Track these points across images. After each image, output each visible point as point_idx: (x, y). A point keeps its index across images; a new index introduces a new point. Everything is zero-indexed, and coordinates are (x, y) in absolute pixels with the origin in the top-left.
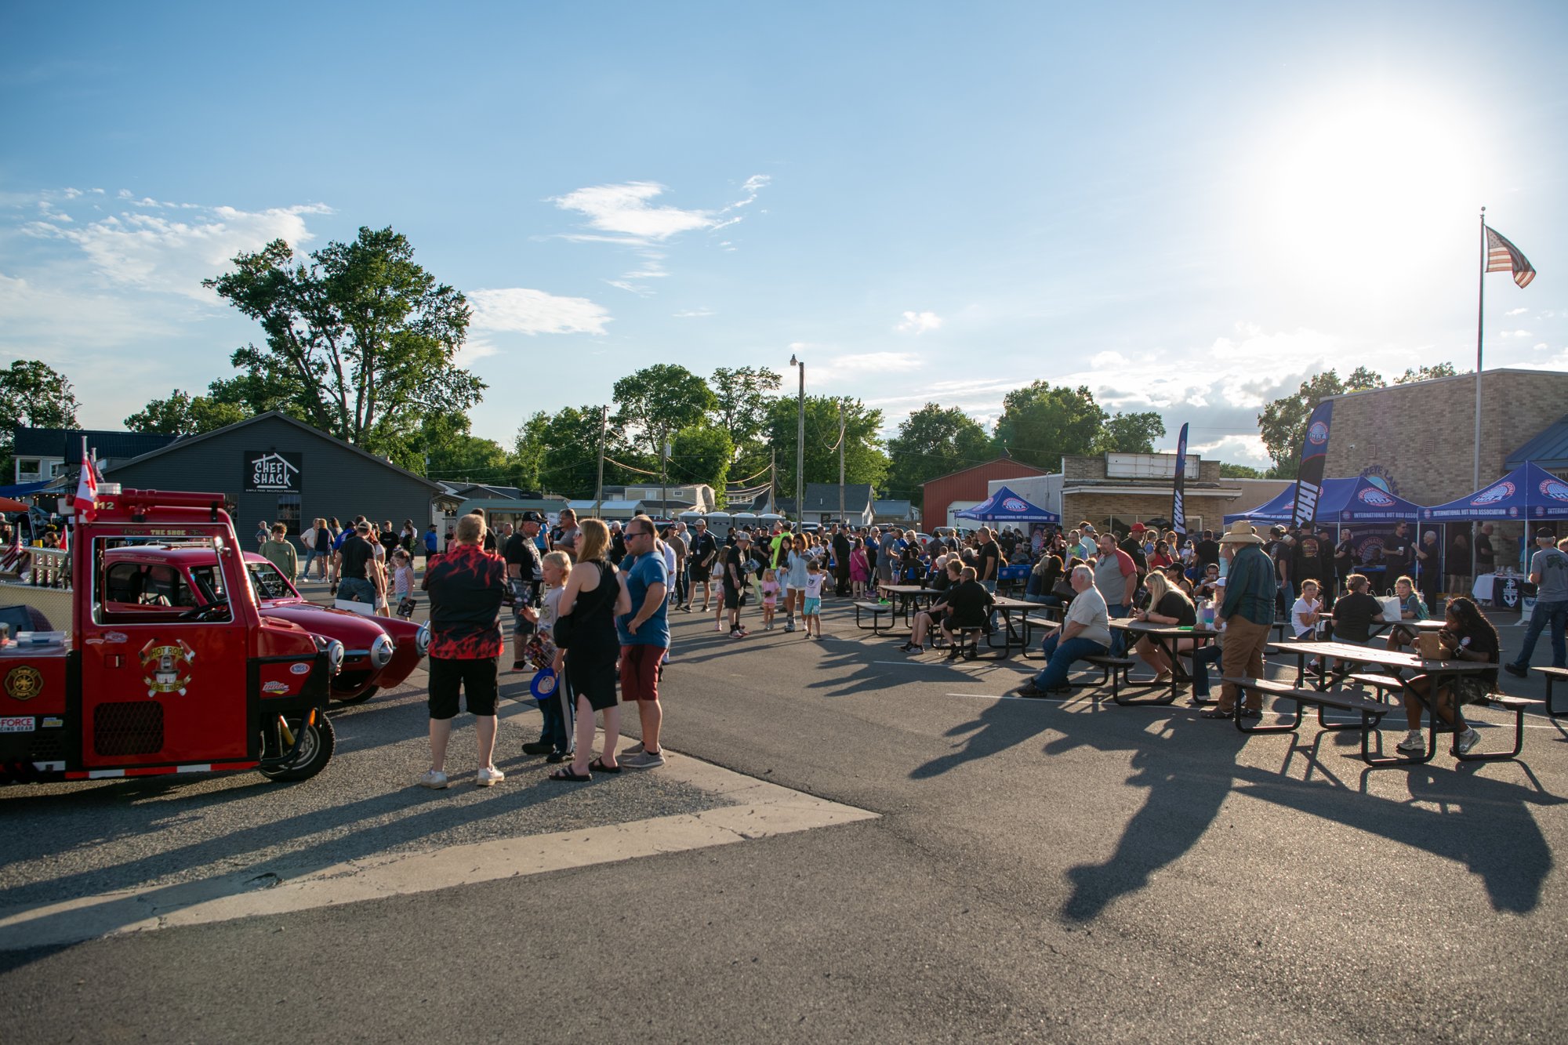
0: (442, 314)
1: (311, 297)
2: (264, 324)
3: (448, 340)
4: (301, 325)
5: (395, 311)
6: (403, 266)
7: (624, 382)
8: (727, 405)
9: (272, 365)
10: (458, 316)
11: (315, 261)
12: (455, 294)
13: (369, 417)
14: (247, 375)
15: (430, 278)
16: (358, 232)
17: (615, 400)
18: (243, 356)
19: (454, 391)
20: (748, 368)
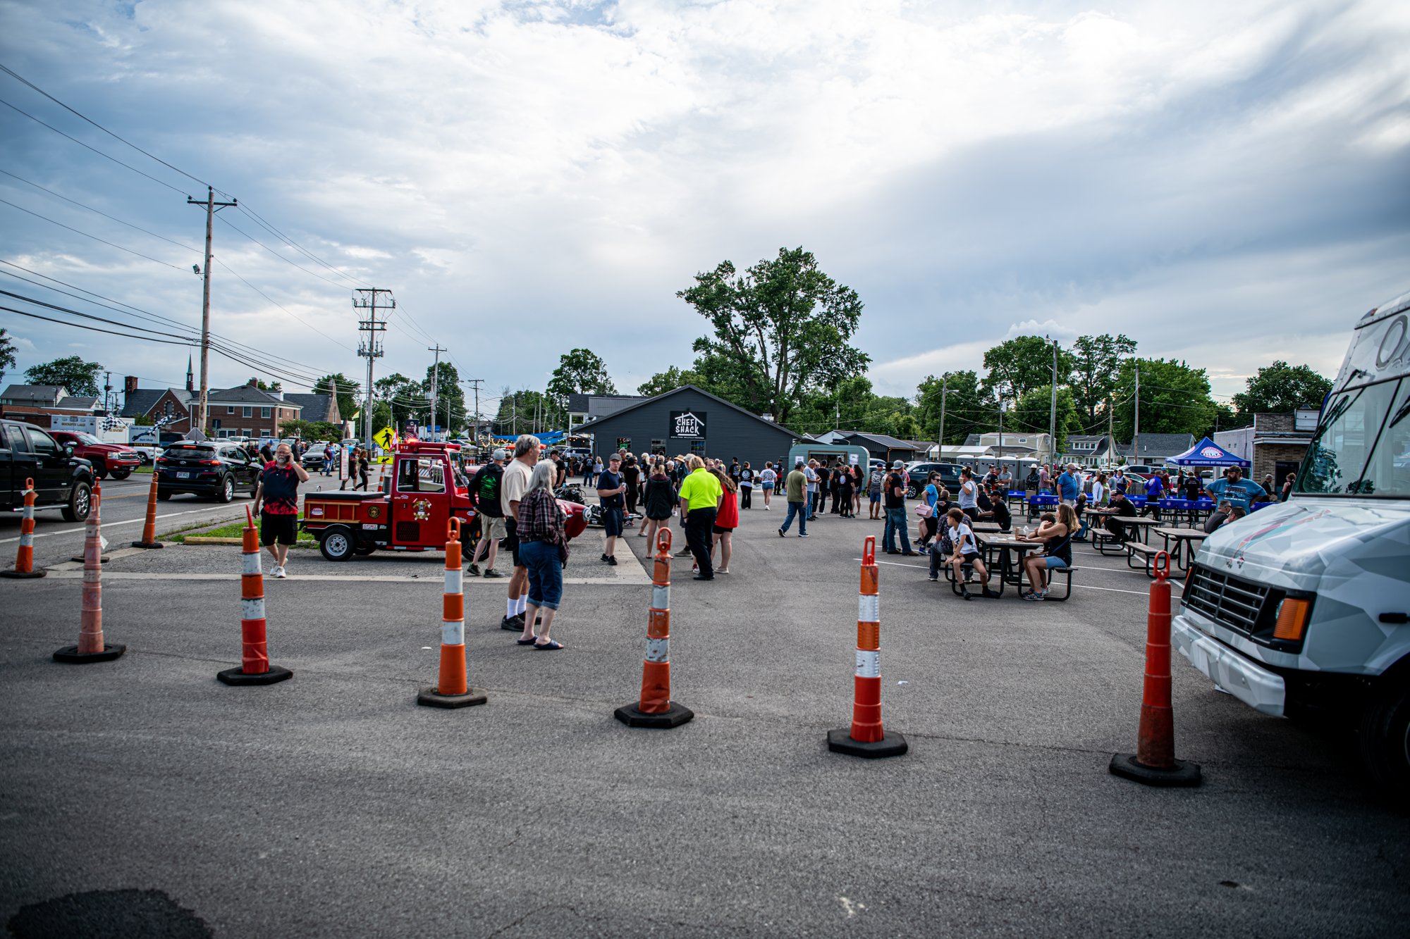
0: (842, 307)
1: (747, 300)
2: (713, 321)
3: (844, 327)
4: (738, 320)
5: (804, 308)
6: (810, 274)
7: (994, 351)
8: (1088, 368)
9: (721, 350)
10: (852, 309)
11: (750, 274)
12: (850, 292)
13: (785, 384)
14: (703, 358)
15: (832, 282)
16: (779, 252)
17: (986, 366)
18: (701, 344)
19: (846, 365)
20: (1107, 336)
